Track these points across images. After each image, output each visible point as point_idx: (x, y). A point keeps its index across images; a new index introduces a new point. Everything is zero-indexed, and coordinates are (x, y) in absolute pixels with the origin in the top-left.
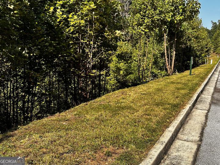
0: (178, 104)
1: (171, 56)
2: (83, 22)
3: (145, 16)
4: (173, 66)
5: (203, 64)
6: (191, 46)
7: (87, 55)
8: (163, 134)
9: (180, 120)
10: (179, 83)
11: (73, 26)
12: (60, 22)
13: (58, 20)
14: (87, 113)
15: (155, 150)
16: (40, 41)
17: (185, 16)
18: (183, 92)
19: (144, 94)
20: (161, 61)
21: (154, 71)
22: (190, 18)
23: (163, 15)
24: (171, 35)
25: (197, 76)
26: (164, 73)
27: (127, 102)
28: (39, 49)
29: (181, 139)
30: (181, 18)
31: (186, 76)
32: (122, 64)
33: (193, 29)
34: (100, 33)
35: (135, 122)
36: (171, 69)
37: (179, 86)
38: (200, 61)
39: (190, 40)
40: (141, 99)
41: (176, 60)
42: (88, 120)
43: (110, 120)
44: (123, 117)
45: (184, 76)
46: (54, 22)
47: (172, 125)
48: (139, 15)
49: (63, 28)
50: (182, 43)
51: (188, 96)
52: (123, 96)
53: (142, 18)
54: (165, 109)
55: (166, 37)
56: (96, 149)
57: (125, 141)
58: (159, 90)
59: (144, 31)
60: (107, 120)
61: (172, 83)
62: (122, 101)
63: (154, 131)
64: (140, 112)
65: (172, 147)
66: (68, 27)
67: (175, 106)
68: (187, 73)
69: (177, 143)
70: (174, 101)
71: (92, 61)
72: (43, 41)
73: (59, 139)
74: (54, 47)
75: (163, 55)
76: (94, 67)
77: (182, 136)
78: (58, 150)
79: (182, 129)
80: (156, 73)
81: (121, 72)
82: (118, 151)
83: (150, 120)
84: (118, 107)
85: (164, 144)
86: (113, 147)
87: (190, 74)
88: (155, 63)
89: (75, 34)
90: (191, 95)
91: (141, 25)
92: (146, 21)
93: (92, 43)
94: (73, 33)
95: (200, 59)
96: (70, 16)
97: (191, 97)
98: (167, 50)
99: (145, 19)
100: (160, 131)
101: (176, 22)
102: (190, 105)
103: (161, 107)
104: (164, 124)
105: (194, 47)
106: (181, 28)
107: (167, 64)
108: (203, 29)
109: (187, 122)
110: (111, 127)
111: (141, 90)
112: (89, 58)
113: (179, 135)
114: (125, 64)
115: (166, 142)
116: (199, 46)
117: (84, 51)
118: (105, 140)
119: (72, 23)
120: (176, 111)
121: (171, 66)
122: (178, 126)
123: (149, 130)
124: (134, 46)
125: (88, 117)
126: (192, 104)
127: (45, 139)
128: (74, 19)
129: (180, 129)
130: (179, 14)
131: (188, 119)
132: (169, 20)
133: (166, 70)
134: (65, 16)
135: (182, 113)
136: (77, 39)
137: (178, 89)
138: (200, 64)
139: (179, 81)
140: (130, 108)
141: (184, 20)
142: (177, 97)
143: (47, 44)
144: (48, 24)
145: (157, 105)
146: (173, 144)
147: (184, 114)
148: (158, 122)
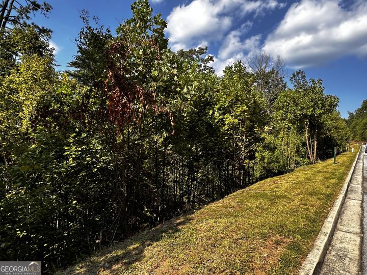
0: (331, 194)
1: (313, 146)
2: (236, 121)
3: (287, 112)
4: (315, 154)
5: (344, 152)
6: (331, 136)
7: (240, 147)
8: (324, 225)
9: (337, 211)
10: (326, 172)
11: (228, 124)
12: (218, 122)
13: (216, 121)
14: (248, 201)
15: (320, 241)
16: (203, 138)
17: (324, 110)
18: (332, 181)
19: (295, 183)
20: (302, 150)
21: (297, 159)
22: (329, 111)
23: (305, 111)
24: (312, 127)
25: (342, 165)
26: (306, 161)
27: (280, 191)
28: (202, 145)
29: (341, 230)
30: (321, 111)
31: (331, 165)
32: (266, 153)
33: (332, 120)
34: (250, 129)
35: (294, 212)
36: (313, 157)
37: (327, 175)
38: (341, 150)
39: (330, 131)
40: (294, 188)
41: (317, 149)
42: (250, 208)
43: (270, 209)
44: (282, 206)
45: (329, 165)
46: (213, 122)
47: (330, 216)
48: (282, 111)
49: (220, 126)
50: (322, 134)
51: (338, 186)
52: (276, 185)
53: (285, 114)
54: (319, 199)
55: (307, 129)
56: (265, 237)
57: (289, 231)
58: (309, 179)
59: (287, 125)
60: (267, 208)
61: (319, 172)
62: (275, 189)
63: (314, 221)
64: (296, 202)
65: (335, 238)
66: (224, 125)
67: (328, 196)
68: (331, 161)
69: (339, 235)
70: (326, 191)
71: (244, 153)
72: (205, 138)
73: (231, 226)
74: (213, 142)
75: (304, 144)
76: (245, 158)
77: (342, 227)
78: (233, 236)
79: (340, 220)
80: (299, 161)
81: (266, 161)
82: (285, 240)
83: (307, 209)
84: (273, 196)
85: (328, 235)
86: (280, 236)
87: (335, 163)
88: (297, 151)
89: (230, 131)
90: (341, 185)
91: (284, 120)
92: (289, 116)
93: (244, 138)
94: (228, 130)
95: (340, 148)
96: (225, 117)
97: (342, 187)
98: (309, 140)
99: (287, 114)
100: (320, 222)
101: (316, 115)
102: (343, 195)
103: (315, 197)
104: (322, 215)
105: (334, 137)
106: (320, 120)
107: (310, 153)
108: (342, 119)
109: (344, 212)
110: (273, 215)
111: (291, 179)
112: (242, 150)
113: (339, 226)
114: (269, 152)
115: (329, 233)
116: (339, 136)
117: (237, 145)
118: (270, 229)
119: (227, 122)
120: (331, 201)
121: (313, 155)
122: (336, 216)
123: (309, 221)
124: (276, 136)
125: (250, 205)
126: (344, 193)
127: (220, 224)
128: (229, 119)
129: (338, 219)
130: (319, 108)
131: (343, 209)
132: (310, 114)
133: (309, 158)
134: (221, 117)
135: (337, 203)
136: (231, 134)
137: (327, 178)
138: (341, 152)
139: (325, 170)
140: (285, 197)
141: (324, 113)
142: (328, 187)
143: (208, 140)
144: (208, 124)
145: (311, 194)
146: (335, 234)
147: (339, 205)
148: (316, 212)
